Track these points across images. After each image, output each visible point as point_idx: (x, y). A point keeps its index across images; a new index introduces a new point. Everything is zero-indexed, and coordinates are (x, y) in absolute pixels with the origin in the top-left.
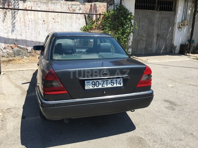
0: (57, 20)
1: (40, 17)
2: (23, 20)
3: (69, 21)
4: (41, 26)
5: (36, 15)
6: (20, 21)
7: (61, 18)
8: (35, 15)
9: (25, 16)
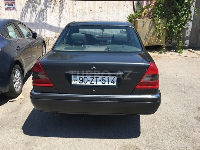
0: (103, 9)
1: (87, 7)
2: (72, 10)
3: (116, 9)
4: (87, 15)
5: (84, 4)
6: (69, 11)
7: (108, 6)
8: (82, 5)
9: (73, 6)
